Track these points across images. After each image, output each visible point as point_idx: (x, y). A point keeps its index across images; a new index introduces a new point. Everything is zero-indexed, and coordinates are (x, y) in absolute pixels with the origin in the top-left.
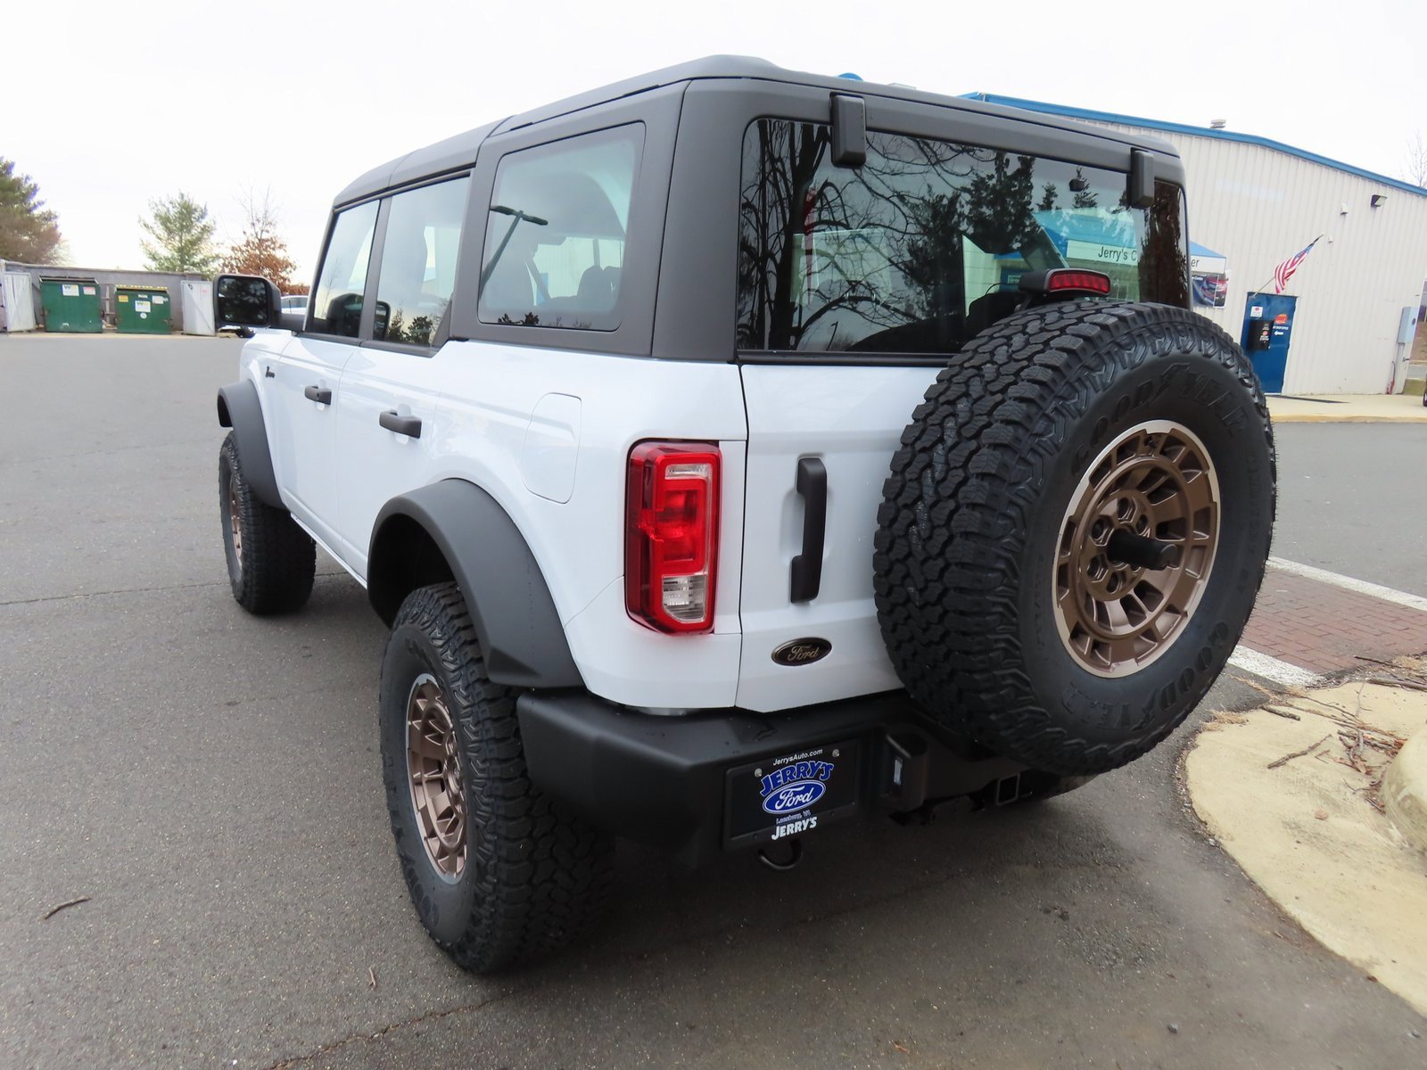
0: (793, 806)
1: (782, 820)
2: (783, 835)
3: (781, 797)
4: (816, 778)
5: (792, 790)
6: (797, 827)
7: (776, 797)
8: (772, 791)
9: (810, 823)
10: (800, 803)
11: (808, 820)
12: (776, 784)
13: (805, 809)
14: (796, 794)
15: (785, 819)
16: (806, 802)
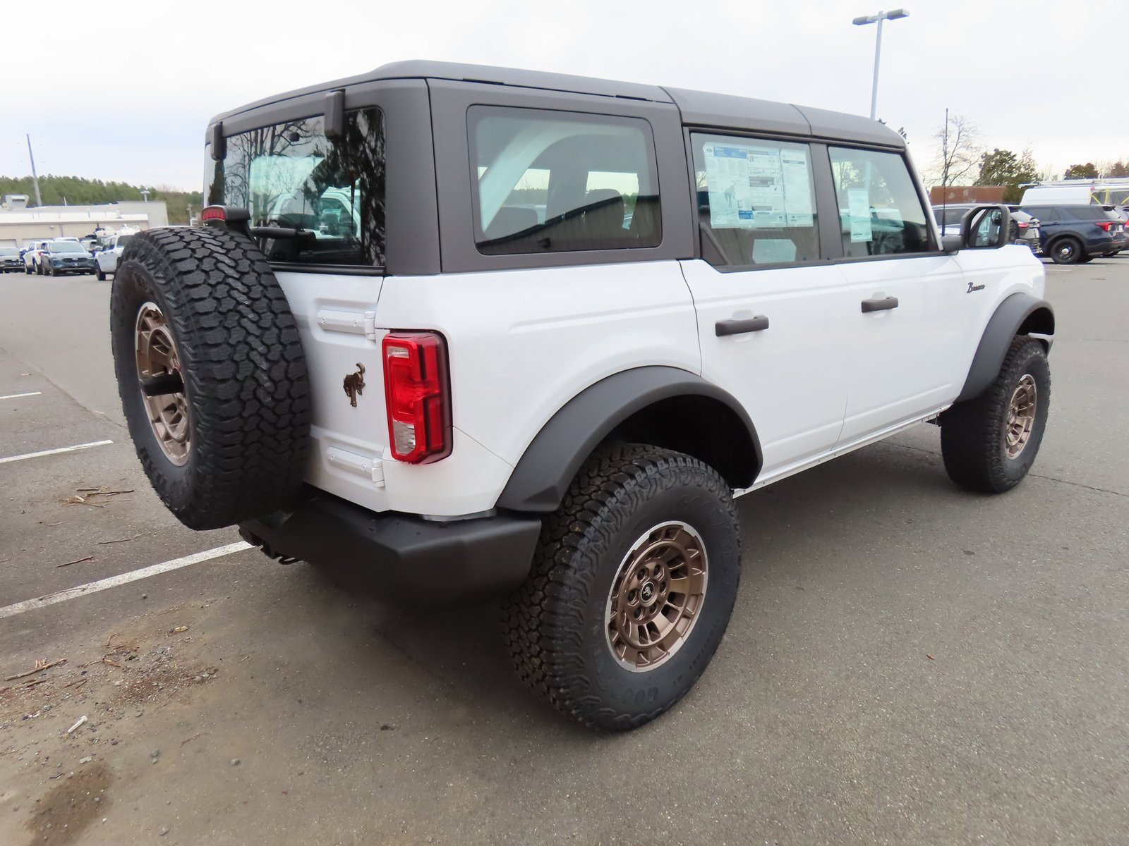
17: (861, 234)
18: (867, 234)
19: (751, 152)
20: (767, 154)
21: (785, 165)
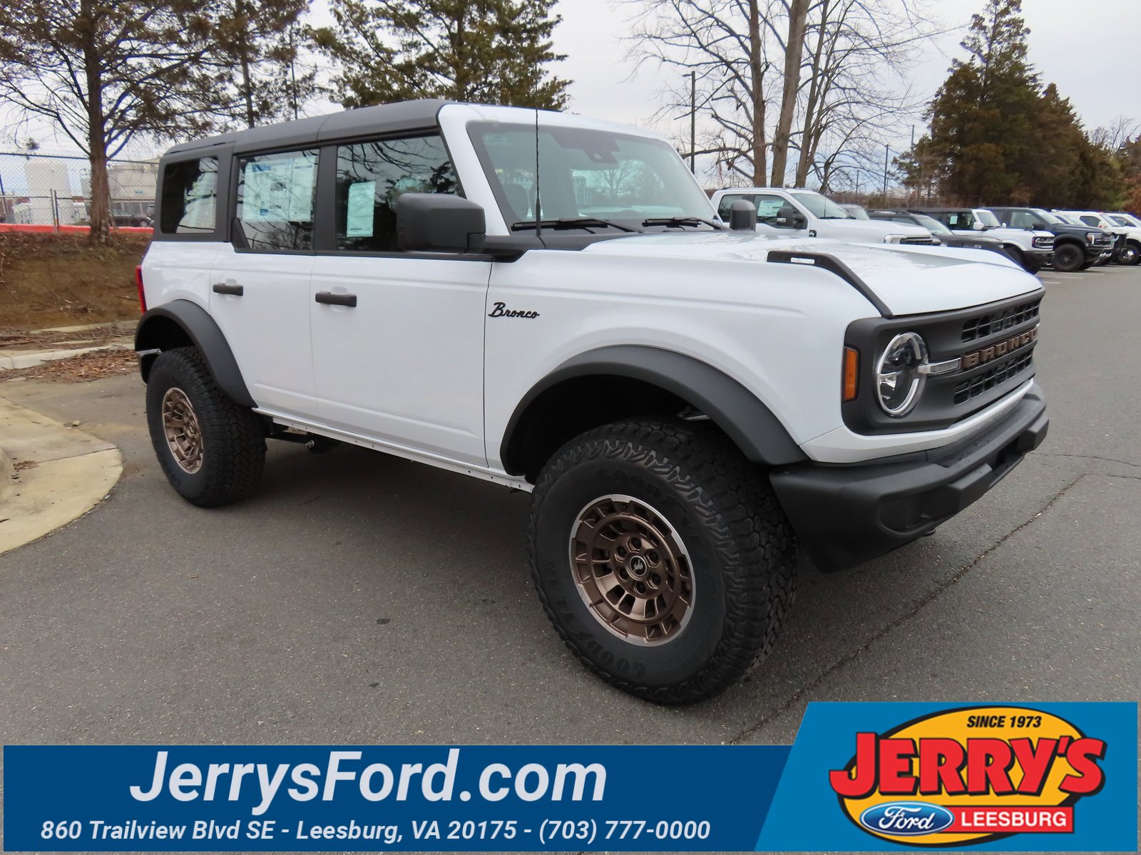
17: (361, 229)
18: (368, 229)
19: (273, 165)
20: (284, 164)
21: (295, 170)
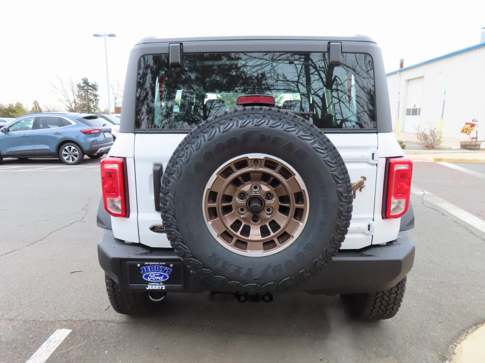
0: (155, 280)
1: (151, 284)
2: (151, 288)
3: (150, 276)
4: (165, 272)
5: (154, 274)
6: (157, 287)
7: (148, 275)
8: (146, 273)
9: (162, 287)
10: (158, 280)
11: (161, 286)
12: (147, 271)
13: (161, 282)
14: (156, 276)
15: (153, 284)
16: (161, 280)
